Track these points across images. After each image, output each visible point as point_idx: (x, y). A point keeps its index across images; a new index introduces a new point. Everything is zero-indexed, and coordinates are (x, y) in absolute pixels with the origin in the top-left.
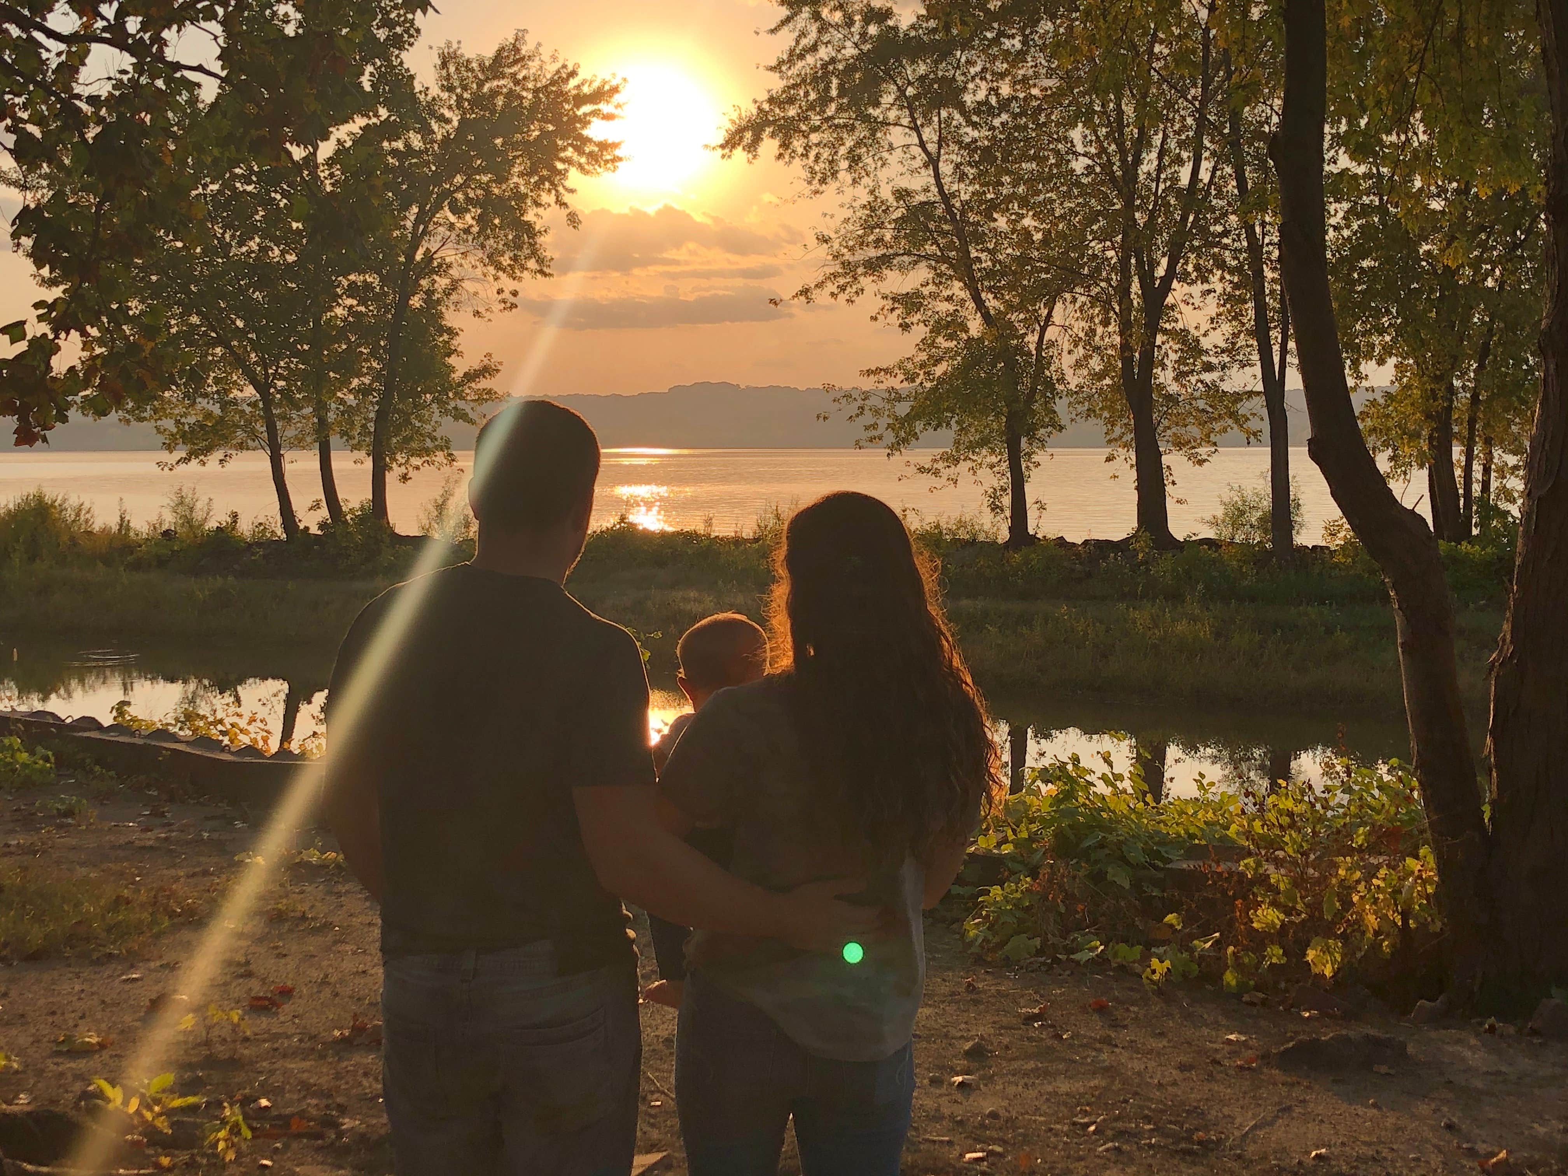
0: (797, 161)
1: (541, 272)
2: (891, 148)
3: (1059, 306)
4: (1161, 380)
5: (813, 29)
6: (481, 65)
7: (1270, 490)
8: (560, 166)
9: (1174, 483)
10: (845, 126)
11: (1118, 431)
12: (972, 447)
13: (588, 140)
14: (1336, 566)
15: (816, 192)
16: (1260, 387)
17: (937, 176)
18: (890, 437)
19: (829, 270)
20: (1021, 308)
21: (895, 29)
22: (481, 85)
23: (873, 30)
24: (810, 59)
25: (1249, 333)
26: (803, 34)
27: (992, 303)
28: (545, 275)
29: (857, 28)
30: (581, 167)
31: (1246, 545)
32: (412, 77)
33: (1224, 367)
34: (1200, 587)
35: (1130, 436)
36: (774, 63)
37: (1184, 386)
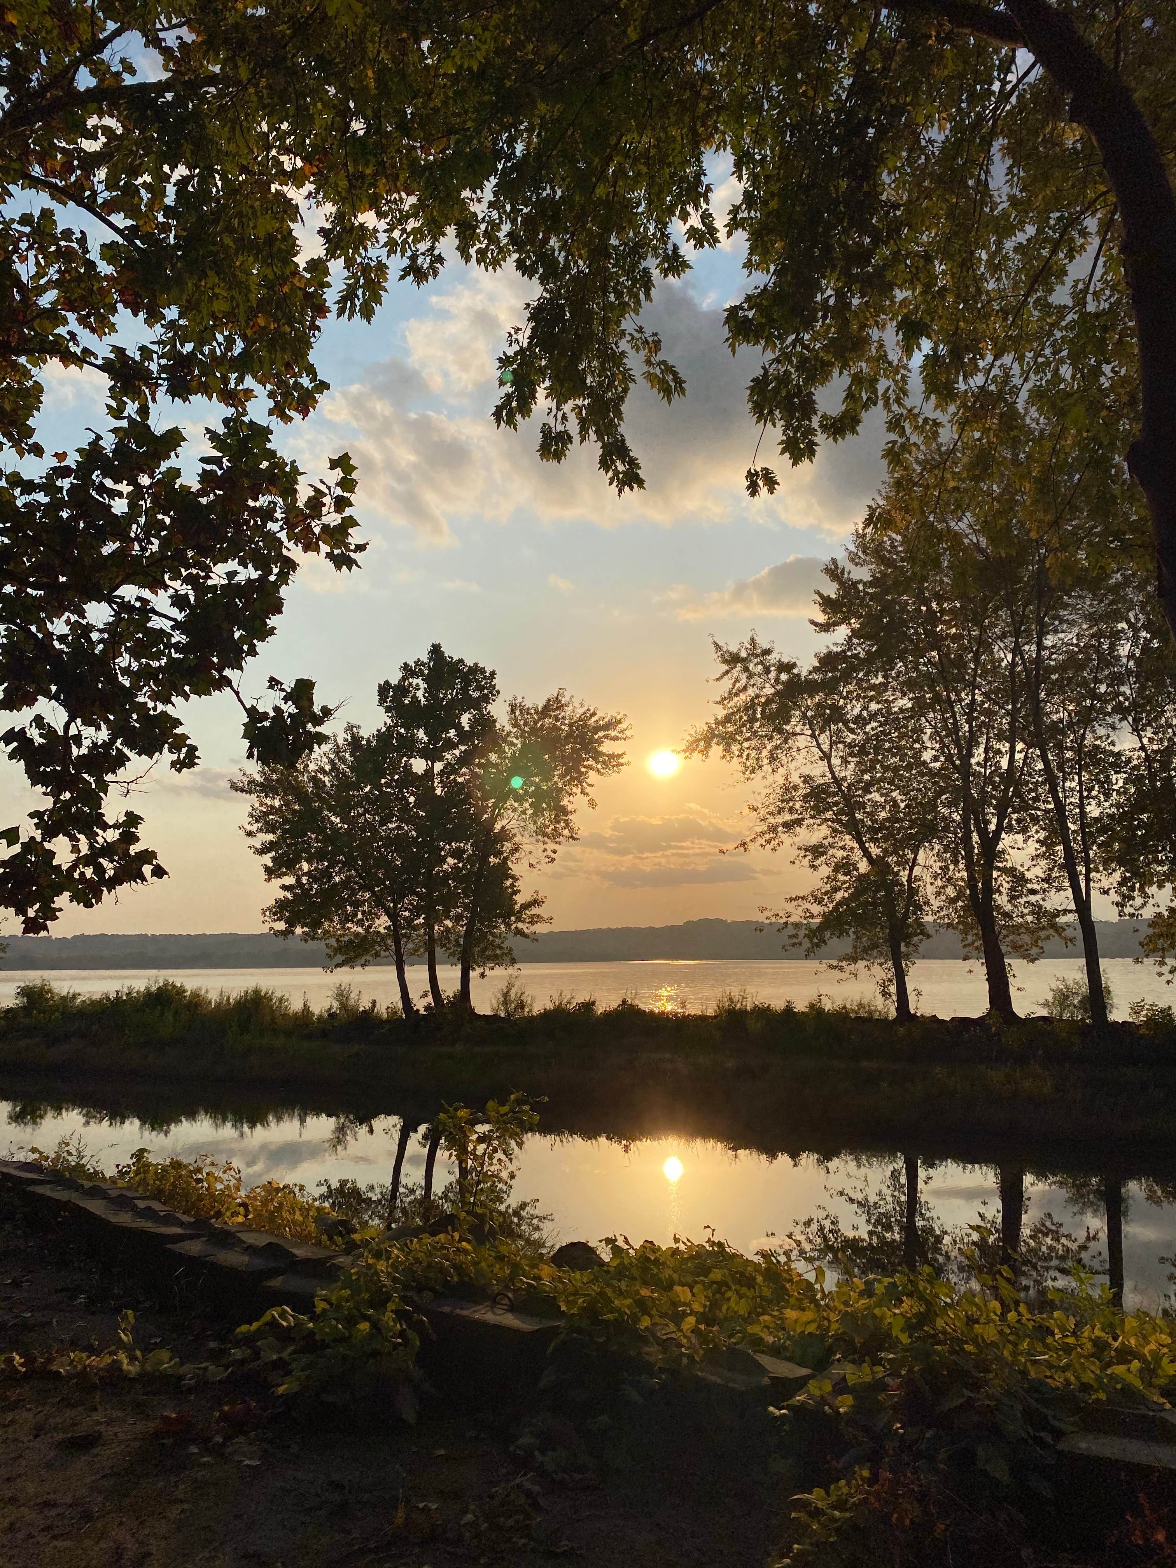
0: (735, 760)
1: (572, 837)
2: (799, 750)
3: (921, 852)
4: (999, 902)
5: (744, 677)
6: (536, 712)
7: (1086, 981)
8: (583, 770)
9: (1014, 976)
10: (766, 736)
11: (970, 938)
12: (865, 950)
13: (604, 754)
14: (1142, 1037)
15: (748, 779)
16: (1072, 906)
17: (830, 766)
18: (807, 944)
19: (759, 829)
20: (895, 852)
21: (798, 675)
22: (536, 723)
23: (784, 677)
24: (742, 696)
25: (1061, 867)
26: (737, 680)
27: (875, 851)
28: (574, 839)
29: (772, 675)
30: (598, 771)
31: (1072, 1022)
32: (495, 721)
33: (1044, 891)
34: (1040, 1052)
35: (978, 943)
36: (719, 699)
37: (1016, 906)
